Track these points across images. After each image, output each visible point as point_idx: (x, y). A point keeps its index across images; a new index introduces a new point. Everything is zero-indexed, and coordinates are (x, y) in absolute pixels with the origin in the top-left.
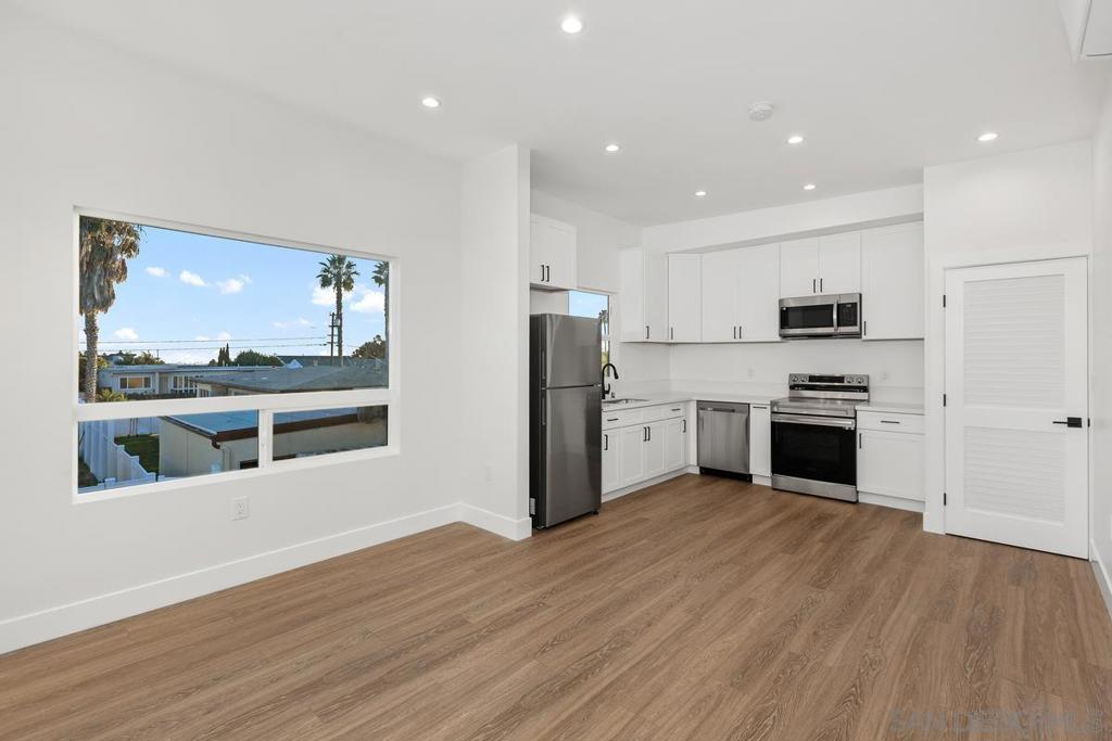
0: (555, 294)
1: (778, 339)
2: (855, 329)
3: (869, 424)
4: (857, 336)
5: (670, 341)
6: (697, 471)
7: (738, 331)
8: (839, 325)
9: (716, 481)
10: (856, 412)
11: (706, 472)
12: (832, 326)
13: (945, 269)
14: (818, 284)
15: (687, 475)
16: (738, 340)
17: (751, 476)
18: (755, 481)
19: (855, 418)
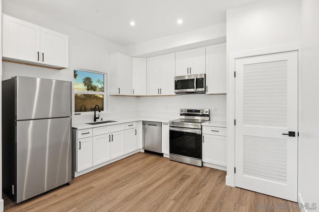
0: (61, 70)
1: (174, 94)
2: (203, 89)
3: (207, 132)
4: (204, 92)
5: (133, 95)
6: (143, 151)
7: (160, 91)
8: (196, 88)
9: (150, 156)
10: (202, 126)
11: (147, 152)
12: (194, 88)
13: (235, 59)
14: (189, 70)
15: (140, 152)
16: (160, 94)
17: (163, 154)
18: (164, 156)
19: (201, 129)
